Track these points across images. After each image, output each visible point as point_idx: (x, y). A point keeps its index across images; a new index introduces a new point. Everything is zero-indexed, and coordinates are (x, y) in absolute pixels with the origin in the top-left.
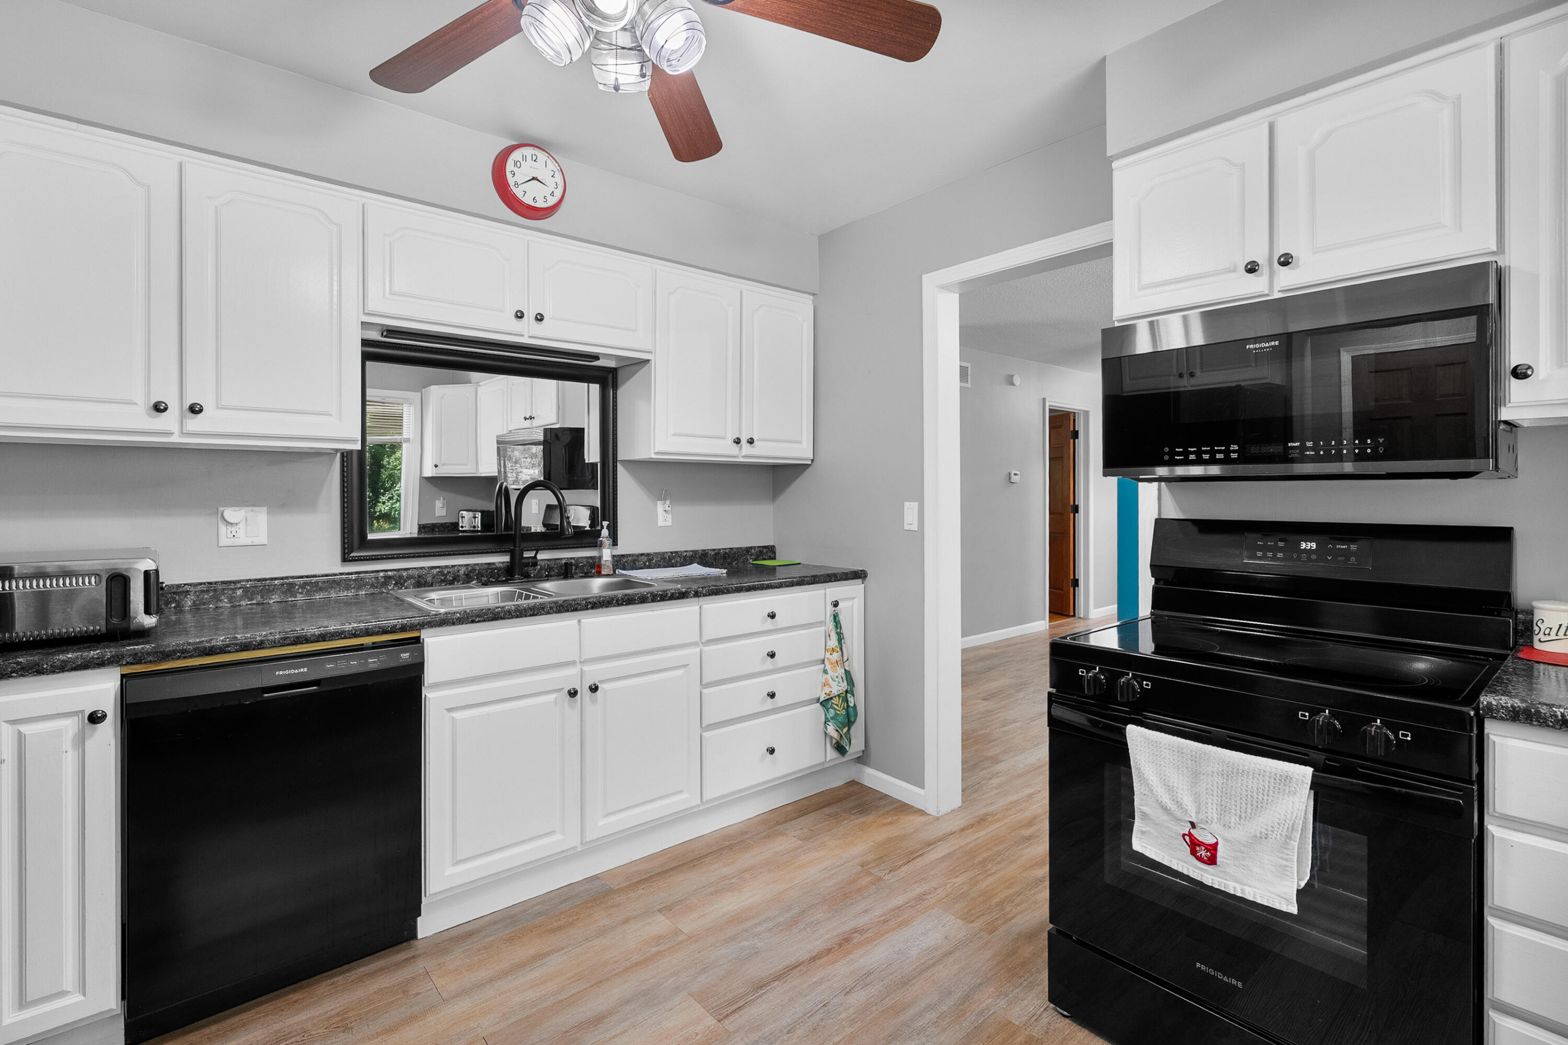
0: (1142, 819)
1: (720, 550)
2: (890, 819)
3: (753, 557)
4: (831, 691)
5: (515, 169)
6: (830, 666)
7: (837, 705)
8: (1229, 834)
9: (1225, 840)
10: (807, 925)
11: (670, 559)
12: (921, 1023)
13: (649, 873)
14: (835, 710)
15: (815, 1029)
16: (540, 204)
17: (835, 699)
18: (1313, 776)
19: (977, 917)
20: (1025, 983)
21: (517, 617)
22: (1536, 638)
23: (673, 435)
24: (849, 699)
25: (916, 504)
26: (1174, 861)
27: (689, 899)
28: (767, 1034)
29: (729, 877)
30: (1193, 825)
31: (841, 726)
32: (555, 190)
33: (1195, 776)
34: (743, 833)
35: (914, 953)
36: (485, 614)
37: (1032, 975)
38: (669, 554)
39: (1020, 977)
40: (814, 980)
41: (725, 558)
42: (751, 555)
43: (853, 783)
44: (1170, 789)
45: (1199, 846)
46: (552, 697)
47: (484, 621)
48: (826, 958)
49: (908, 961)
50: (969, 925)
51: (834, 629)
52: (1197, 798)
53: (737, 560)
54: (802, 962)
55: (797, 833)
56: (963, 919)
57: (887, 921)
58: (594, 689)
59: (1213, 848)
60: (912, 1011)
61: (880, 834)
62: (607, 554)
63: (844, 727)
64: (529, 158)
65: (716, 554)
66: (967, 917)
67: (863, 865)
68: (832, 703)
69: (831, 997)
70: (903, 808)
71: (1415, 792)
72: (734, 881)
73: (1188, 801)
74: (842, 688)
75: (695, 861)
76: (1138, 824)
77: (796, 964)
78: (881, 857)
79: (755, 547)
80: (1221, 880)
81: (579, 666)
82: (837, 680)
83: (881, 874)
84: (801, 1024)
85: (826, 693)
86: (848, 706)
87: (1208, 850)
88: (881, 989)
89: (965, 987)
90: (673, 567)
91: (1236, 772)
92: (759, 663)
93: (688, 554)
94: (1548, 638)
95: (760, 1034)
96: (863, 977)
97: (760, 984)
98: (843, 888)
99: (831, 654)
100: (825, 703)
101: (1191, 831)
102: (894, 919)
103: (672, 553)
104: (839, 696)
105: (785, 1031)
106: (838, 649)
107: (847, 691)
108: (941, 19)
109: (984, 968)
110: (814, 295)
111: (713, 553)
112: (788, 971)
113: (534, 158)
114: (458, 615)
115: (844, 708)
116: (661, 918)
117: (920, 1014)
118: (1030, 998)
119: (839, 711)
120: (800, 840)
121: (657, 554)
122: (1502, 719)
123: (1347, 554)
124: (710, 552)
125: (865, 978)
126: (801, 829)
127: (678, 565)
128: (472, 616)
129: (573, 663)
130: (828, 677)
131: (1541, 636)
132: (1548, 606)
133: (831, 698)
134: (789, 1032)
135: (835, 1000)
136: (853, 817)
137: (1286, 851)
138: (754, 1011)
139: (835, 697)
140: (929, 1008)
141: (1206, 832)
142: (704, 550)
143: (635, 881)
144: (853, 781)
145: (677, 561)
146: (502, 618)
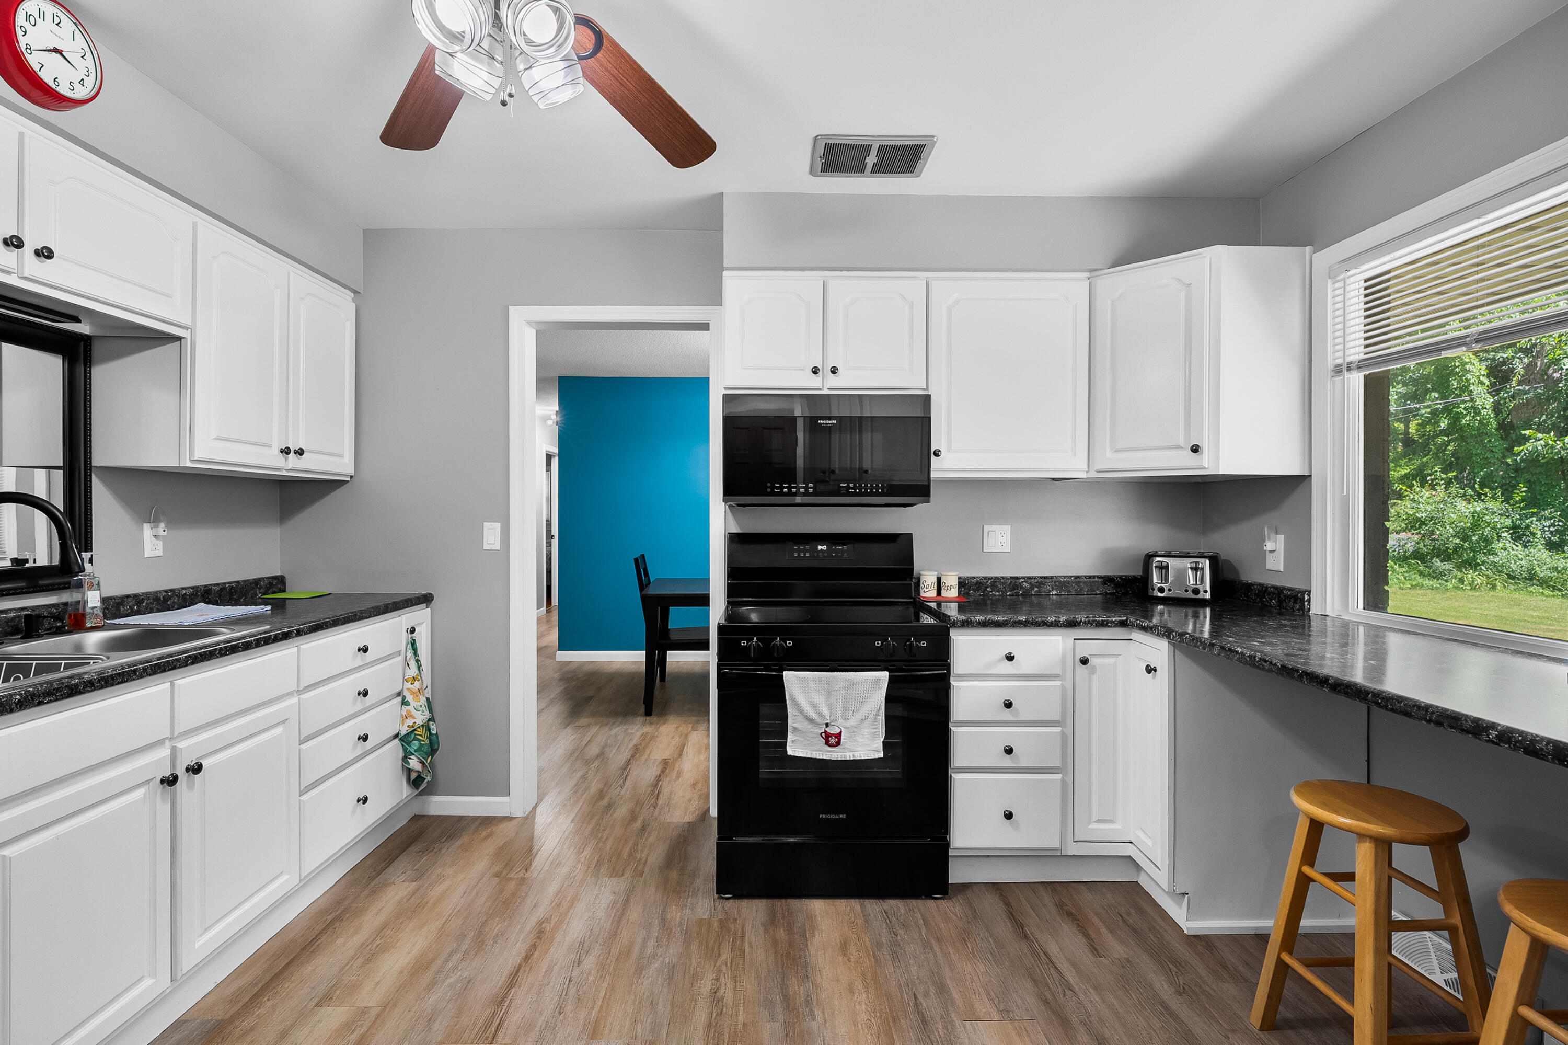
0: (792, 733)
1: (224, 584)
2: (484, 834)
3: (262, 590)
4: (415, 723)
5: (27, 25)
6: (412, 696)
7: (421, 736)
8: (848, 724)
9: (845, 728)
10: (494, 939)
11: (166, 599)
12: (649, 950)
13: (257, 984)
14: (420, 740)
15: (579, 999)
16: (64, 90)
17: (419, 730)
18: (890, 676)
19: (623, 870)
20: (690, 894)
21: (102, 687)
22: (922, 591)
23: (215, 439)
24: (432, 727)
25: (498, 525)
26: (814, 753)
27: (342, 980)
28: (543, 1026)
29: (368, 942)
30: (827, 725)
31: (426, 756)
32: (85, 78)
33: (829, 693)
34: (338, 902)
35: (601, 914)
36: (58, 690)
37: (690, 887)
38: (164, 594)
39: (684, 892)
40: (544, 970)
41: (231, 594)
42: (260, 588)
43: (416, 818)
44: (814, 706)
45: (831, 737)
46: (140, 792)
47: (56, 700)
48: (537, 951)
49: (602, 921)
50: (623, 878)
51: (413, 656)
52: (830, 707)
53: (245, 595)
54: (520, 965)
55: (403, 877)
56: (615, 876)
57: (560, 904)
58: (196, 769)
59: (838, 736)
60: (636, 949)
61: (489, 848)
62: (93, 599)
63: (428, 757)
64: (49, 17)
65: (221, 590)
66: (615, 873)
67: (497, 875)
68: (416, 735)
69: (569, 973)
70: (487, 822)
71: (924, 673)
72: (378, 942)
73: (826, 712)
74: (426, 716)
75: (308, 948)
76: (790, 737)
77: (516, 969)
78: (507, 864)
79: (263, 578)
80: (841, 754)
81: (168, 744)
82: (421, 709)
83: (521, 875)
84: (564, 1003)
85: (408, 726)
86: (431, 734)
87: (836, 737)
88: (601, 947)
89: (657, 915)
90: (169, 610)
91: (853, 684)
92: (354, 704)
93: (188, 592)
94: (928, 590)
95: (537, 1029)
96: (580, 948)
97: (499, 999)
98: (497, 899)
99: (412, 684)
100: (405, 739)
101: (826, 729)
102: (564, 901)
103: (166, 591)
104: (423, 726)
105: (557, 1014)
106: (419, 677)
107: (429, 720)
108: (715, 151)
109: (658, 899)
110: (355, 292)
111: (217, 589)
112: (515, 975)
113: (57, 21)
114: (18, 697)
115: (427, 738)
116: (326, 1011)
117: (644, 946)
118: (700, 900)
119: (424, 741)
120: (413, 882)
121: (147, 594)
122: (959, 627)
123: (842, 551)
124: (214, 588)
125: (582, 949)
126: (402, 873)
127: (176, 607)
128: (39, 696)
129: (161, 742)
130: (410, 708)
131: (925, 589)
132: (929, 573)
133: (415, 730)
134: (560, 1013)
135: (575, 974)
136: (447, 845)
137: (876, 723)
138: (515, 1018)
139: (419, 727)
140: (645, 940)
141: (836, 727)
142: (205, 586)
143: (247, 999)
144: (415, 816)
145: (173, 603)
146: (80, 693)
